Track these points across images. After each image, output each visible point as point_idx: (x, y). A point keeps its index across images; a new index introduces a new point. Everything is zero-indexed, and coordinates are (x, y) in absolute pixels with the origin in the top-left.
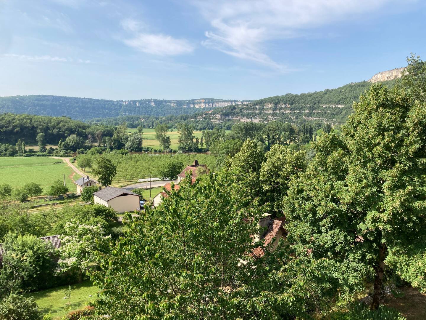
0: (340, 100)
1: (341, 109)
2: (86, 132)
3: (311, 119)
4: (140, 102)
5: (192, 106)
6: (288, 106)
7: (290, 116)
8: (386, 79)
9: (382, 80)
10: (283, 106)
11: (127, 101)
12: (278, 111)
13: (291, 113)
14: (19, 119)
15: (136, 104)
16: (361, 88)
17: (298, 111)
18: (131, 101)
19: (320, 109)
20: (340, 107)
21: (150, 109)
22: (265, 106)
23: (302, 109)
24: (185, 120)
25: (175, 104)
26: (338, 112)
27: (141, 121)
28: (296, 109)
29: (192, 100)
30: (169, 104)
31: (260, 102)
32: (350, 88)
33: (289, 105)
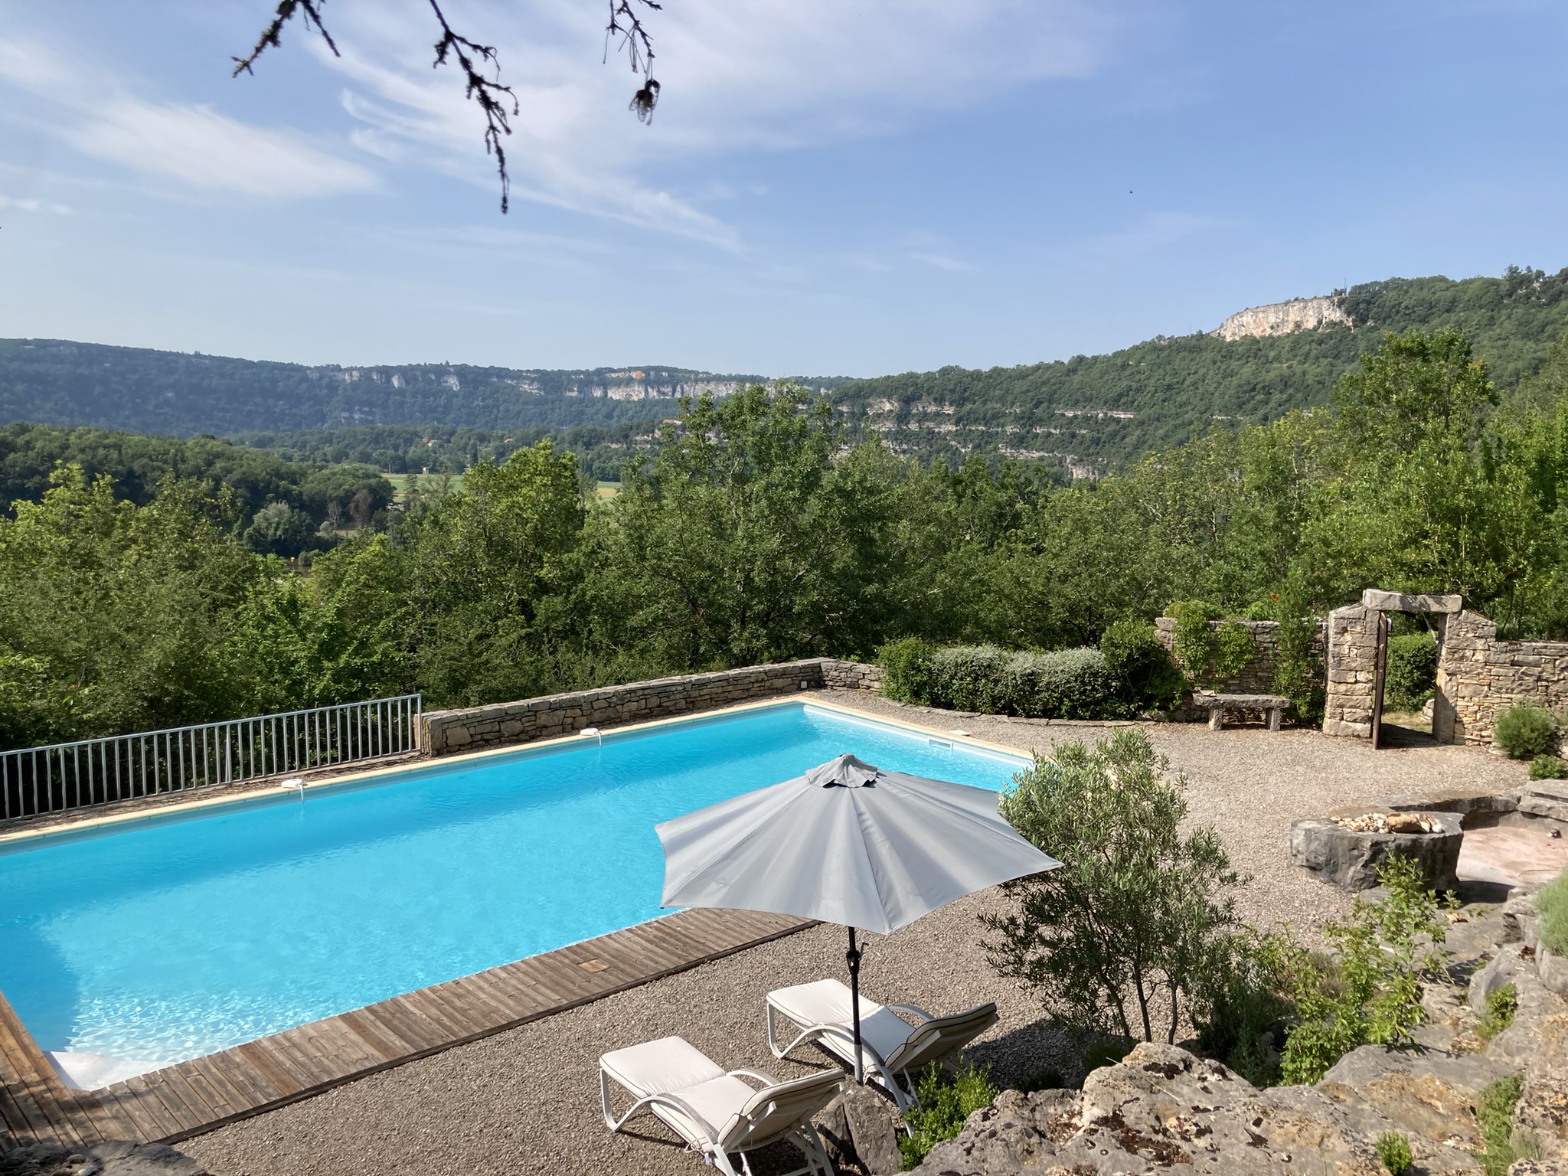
0: (1120, 395)
1: (1126, 425)
2: (301, 493)
3: (1023, 455)
4: (407, 372)
5: (598, 393)
6: (950, 410)
7: (953, 443)
8: (1269, 331)
9: (1257, 333)
10: (932, 409)
11: (356, 369)
12: (913, 426)
13: (957, 434)
14: (82, 446)
15: (389, 381)
16: (1191, 357)
17: (982, 428)
18: (371, 370)
19: (1054, 423)
20: (1122, 416)
21: (442, 401)
22: (870, 405)
23: (995, 422)
24: (588, 445)
25: (535, 385)
26: (1114, 434)
27: (424, 445)
28: (976, 421)
29: (600, 372)
30: (513, 383)
31: (851, 393)
32: (1154, 356)
33: (951, 405)
